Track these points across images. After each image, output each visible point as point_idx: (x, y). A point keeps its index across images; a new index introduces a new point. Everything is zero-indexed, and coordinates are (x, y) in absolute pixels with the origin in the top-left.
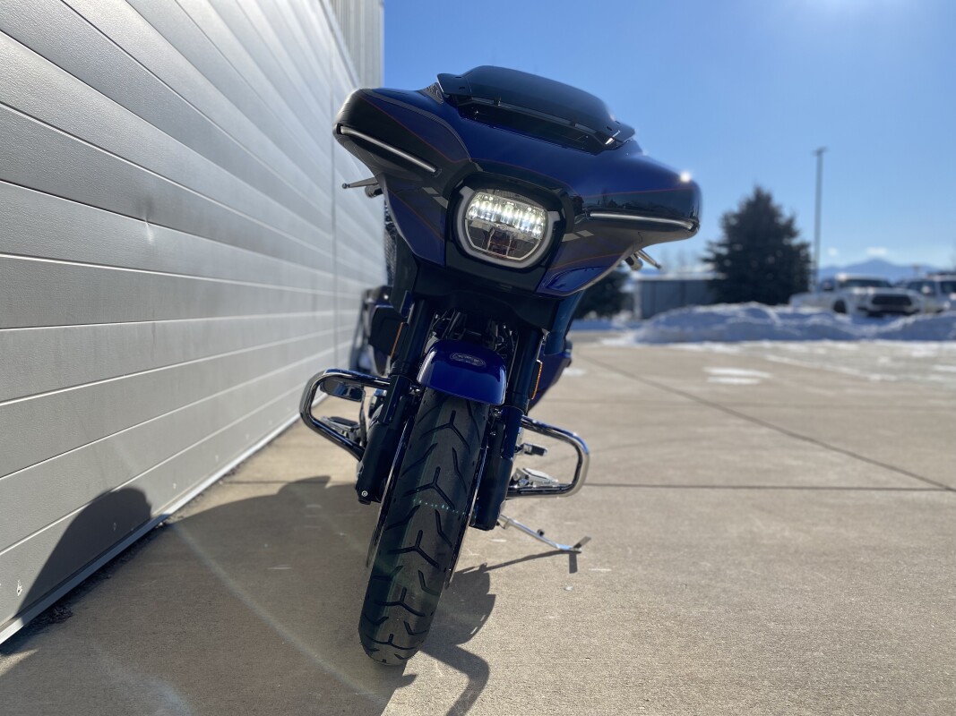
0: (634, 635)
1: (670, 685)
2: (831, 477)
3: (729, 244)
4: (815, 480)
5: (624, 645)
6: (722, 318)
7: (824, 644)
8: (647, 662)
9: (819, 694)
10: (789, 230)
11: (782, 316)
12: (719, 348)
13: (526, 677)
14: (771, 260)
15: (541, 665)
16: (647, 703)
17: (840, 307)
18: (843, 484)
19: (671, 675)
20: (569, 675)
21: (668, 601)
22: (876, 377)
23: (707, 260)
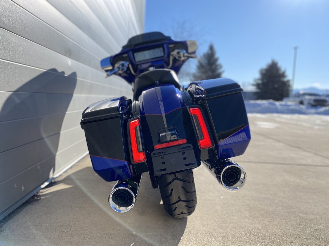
0: (250, 216)
1: (268, 236)
2: (309, 161)
3: (262, 79)
4: (304, 162)
5: (246, 220)
6: (259, 105)
7: (323, 223)
8: (257, 227)
9: (326, 242)
10: (283, 75)
11: (281, 105)
12: (259, 115)
13: (212, 230)
14: (276, 86)
15: (216, 226)
16: (260, 243)
17: (301, 103)
18: (314, 164)
19: (267, 232)
20: (228, 230)
21: (260, 204)
22: (317, 127)
23: (253, 85)
